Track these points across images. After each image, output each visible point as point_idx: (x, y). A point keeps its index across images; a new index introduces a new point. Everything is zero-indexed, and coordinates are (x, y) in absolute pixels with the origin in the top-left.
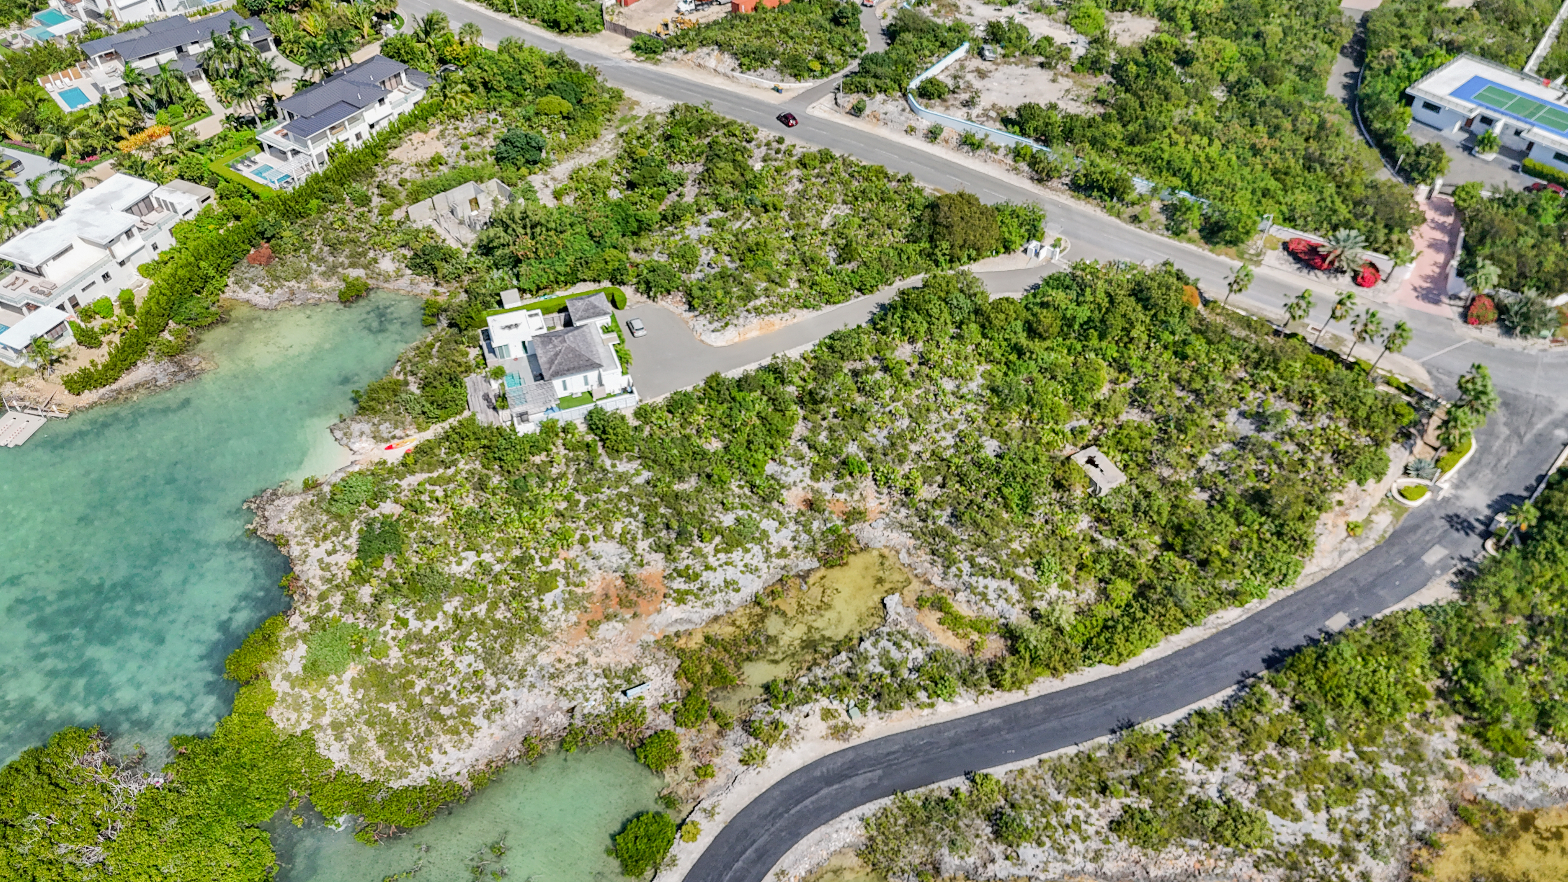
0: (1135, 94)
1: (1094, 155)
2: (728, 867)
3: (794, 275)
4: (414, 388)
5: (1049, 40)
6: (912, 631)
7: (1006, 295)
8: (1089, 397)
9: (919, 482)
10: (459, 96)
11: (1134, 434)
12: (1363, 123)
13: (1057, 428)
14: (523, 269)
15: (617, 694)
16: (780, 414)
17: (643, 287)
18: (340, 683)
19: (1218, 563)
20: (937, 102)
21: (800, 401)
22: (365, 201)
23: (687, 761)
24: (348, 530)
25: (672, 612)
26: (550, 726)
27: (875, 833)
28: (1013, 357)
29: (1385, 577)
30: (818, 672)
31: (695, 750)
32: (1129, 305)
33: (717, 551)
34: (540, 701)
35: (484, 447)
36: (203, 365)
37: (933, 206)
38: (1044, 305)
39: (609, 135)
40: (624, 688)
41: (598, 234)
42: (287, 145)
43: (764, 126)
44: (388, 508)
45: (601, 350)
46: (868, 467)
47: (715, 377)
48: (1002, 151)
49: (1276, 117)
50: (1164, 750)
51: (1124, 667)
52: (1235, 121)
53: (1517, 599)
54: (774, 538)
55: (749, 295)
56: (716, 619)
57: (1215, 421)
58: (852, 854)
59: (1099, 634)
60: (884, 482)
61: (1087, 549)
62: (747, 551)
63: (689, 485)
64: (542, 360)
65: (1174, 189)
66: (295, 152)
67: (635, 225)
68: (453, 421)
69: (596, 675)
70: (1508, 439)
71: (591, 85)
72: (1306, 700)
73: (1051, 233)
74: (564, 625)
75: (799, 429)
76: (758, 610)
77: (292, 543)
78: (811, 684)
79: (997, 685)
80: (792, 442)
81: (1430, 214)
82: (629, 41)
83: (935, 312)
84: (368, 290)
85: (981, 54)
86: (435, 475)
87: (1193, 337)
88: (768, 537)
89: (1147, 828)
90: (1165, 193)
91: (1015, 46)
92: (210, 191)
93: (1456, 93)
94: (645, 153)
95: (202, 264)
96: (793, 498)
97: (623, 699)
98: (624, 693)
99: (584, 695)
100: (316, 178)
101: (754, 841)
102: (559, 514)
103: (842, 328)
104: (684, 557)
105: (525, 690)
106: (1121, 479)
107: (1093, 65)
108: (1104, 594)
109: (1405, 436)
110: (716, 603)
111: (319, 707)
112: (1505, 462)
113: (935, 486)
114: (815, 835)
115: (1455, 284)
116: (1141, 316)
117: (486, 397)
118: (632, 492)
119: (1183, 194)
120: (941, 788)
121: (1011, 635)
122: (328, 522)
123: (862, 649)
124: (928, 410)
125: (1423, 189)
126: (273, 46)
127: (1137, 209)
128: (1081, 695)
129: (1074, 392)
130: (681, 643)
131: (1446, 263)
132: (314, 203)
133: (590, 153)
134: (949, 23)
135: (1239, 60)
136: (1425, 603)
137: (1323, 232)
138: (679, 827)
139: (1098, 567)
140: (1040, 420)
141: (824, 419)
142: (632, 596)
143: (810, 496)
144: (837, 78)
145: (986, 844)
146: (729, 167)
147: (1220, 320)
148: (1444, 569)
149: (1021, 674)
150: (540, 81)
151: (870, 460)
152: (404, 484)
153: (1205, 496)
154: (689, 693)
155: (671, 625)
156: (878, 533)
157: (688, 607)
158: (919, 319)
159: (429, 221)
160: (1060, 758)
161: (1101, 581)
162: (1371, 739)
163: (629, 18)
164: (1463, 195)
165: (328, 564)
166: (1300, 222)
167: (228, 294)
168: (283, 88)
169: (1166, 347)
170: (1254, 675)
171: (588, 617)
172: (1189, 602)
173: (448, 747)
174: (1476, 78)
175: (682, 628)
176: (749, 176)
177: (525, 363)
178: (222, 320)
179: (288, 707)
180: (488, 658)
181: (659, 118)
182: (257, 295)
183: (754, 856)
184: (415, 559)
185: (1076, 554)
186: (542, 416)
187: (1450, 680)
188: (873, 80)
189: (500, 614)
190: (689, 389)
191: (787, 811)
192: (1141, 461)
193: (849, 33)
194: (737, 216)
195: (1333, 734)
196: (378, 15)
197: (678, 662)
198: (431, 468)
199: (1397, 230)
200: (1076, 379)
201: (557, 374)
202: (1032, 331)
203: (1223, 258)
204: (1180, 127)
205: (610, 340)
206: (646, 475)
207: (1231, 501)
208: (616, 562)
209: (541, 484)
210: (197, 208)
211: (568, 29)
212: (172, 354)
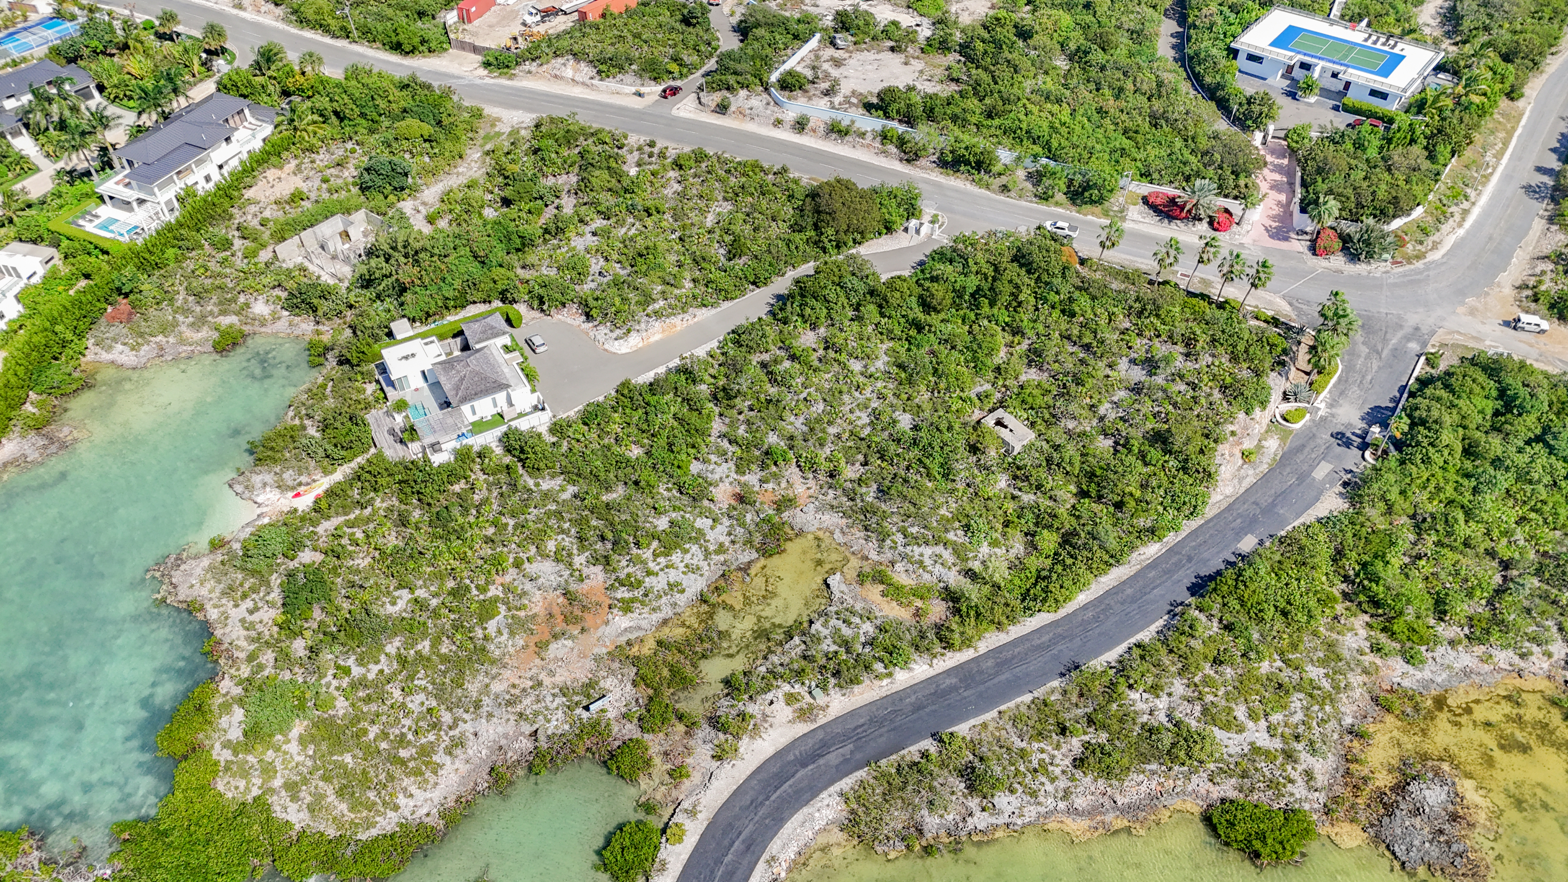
0: (986, 69)
1: (957, 132)
2: (719, 862)
3: (687, 275)
4: (312, 431)
5: (895, 23)
6: (858, 607)
7: (898, 273)
8: (989, 363)
9: (843, 462)
10: (310, 128)
11: (1036, 392)
12: (1196, 79)
13: (963, 395)
14: (408, 297)
15: (579, 711)
16: (696, 414)
17: (536, 304)
18: (288, 741)
19: (1133, 503)
20: (799, 93)
21: (715, 397)
22: (227, 244)
23: (660, 766)
24: (268, 585)
25: (621, 622)
26: (515, 752)
27: (855, 806)
28: (913, 332)
29: (1282, 496)
30: (775, 659)
31: (666, 754)
32: (1013, 271)
33: (655, 555)
34: (500, 729)
35: (400, 482)
36: (75, 434)
37: (813, 195)
38: (934, 279)
39: (475, 155)
40: (585, 703)
41: (482, 254)
42: (131, 195)
43: (633, 131)
44: (307, 556)
45: (506, 370)
46: (791, 455)
47: (625, 384)
48: (869, 136)
49: (1119, 80)
50: (1113, 685)
51: (1062, 612)
52: (1082, 87)
53: (1400, 500)
54: (711, 536)
55: (647, 299)
56: (665, 622)
57: (1108, 371)
58: (836, 830)
59: (1035, 584)
60: (808, 466)
61: (1010, 506)
62: (686, 551)
63: (617, 494)
64: (447, 386)
65: (1035, 156)
66: (141, 202)
67: (518, 241)
68: (360, 460)
69: (554, 695)
70: (1368, 357)
71: (449, 106)
72: (1232, 620)
73: (928, 210)
74: (512, 650)
75: (717, 426)
76: (705, 608)
77: (208, 607)
78: (769, 671)
79: (948, 645)
80: (712, 439)
81: (1269, 159)
82: (479, 58)
83: (832, 297)
84: (244, 336)
85: (833, 43)
86: (352, 516)
87: (1077, 294)
88: (704, 535)
89: (1108, 760)
90: (1028, 162)
91: (865, 33)
92: (52, 251)
93: (1275, 43)
94: (516, 168)
95: (59, 328)
96: (723, 494)
97: (585, 715)
98: (587, 708)
99: (545, 717)
100: (169, 228)
101: (740, 833)
102: (489, 540)
103: (744, 322)
104: (624, 567)
105: (484, 721)
106: (1031, 435)
107: (943, 46)
108: (1032, 546)
109: (1280, 364)
110: (663, 607)
111: (268, 770)
112: (1369, 378)
113: (858, 464)
114: (798, 817)
115: (1300, 220)
116: (1027, 280)
117: (392, 432)
118: (560, 508)
119: (1044, 161)
120: (912, 752)
121: (952, 597)
122: (245, 579)
123: (813, 631)
124: (840, 392)
125: (1258, 136)
126: (96, 93)
127: (1004, 180)
128: (1028, 645)
129: (975, 359)
130: (635, 651)
131: (1289, 202)
132: (171, 252)
133: (458, 174)
134: (797, 16)
135: (1074, 30)
136: (1321, 515)
137: (1177, 184)
138: (664, 831)
139: (1023, 521)
140: (947, 389)
141: (740, 413)
142: (577, 612)
143: (738, 490)
144: (697, 78)
145: (962, 799)
146: (605, 175)
147: (1098, 276)
148: (1332, 484)
149: (970, 632)
150: (394, 105)
151: (791, 448)
152: (320, 530)
153: (1110, 442)
154: (651, 699)
155: (621, 634)
156: (810, 517)
157: (635, 615)
158: (817, 305)
159: (299, 260)
160: (1018, 707)
161: (1026, 534)
162: (1294, 647)
163: (475, 34)
164: (1295, 138)
165: (251, 623)
166: (1156, 176)
167: (90, 357)
168: (116, 136)
169: (1053, 307)
170: (1182, 604)
171: (535, 639)
172: (1112, 544)
173: (413, 789)
174: (1290, 27)
175: (632, 636)
176: (626, 182)
177: (427, 391)
178: (86, 385)
179: (233, 776)
180: (440, 693)
181: (523, 133)
182: (121, 354)
183: (742, 847)
184: (346, 605)
185: (1000, 512)
186: (454, 444)
187: (1353, 583)
188: (734, 77)
189: (445, 648)
190: (601, 399)
191: (768, 798)
192: (1047, 416)
193: (701, 33)
194: (620, 223)
195: (1261, 648)
196: (208, 51)
197: (635, 670)
198: (346, 511)
199: (1242, 175)
200: (975, 347)
201: (464, 400)
202: (927, 306)
203: (1090, 217)
204: (1034, 97)
205: (513, 359)
206: (571, 489)
207: (1136, 445)
208: (554, 580)
209: (465, 511)
210: (41, 271)
211: (412, 51)
212: (39, 426)
